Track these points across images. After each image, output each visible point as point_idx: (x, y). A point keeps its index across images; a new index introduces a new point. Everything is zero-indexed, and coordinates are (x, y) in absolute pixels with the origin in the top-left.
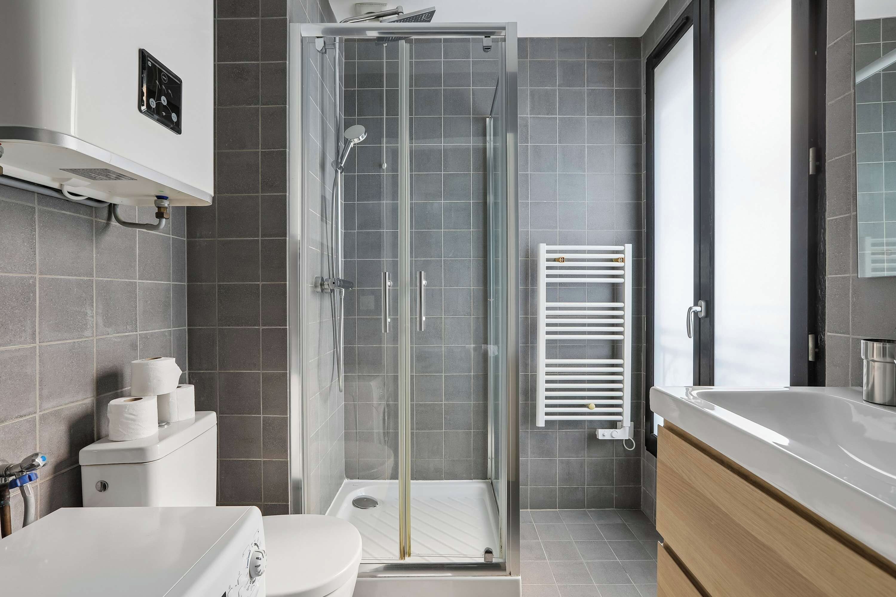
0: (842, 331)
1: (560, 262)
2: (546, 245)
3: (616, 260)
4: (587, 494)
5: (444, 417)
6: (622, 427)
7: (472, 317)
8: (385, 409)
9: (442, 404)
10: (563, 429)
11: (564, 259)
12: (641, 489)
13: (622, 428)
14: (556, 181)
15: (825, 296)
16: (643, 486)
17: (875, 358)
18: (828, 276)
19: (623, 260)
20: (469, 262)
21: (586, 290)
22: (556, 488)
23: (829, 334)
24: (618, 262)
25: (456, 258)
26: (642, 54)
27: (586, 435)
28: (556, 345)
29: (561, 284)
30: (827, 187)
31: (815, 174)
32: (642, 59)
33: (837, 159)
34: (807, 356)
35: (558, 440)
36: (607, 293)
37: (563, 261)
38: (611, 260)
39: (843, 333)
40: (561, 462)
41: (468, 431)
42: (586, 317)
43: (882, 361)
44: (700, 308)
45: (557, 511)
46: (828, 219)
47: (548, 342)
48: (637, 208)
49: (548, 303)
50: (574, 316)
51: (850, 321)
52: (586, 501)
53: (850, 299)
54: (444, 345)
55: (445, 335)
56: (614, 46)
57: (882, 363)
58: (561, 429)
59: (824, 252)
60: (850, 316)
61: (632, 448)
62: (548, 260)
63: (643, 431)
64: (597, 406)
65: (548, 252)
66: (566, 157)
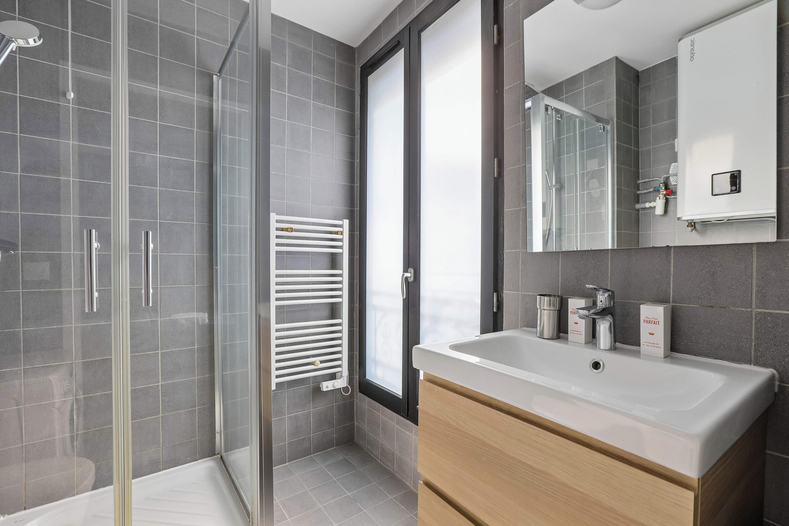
0: (514, 290)
1: (288, 231)
2: (276, 215)
3: (337, 233)
4: (313, 442)
5: (162, 400)
6: (341, 376)
7: (195, 285)
8: (72, 406)
9: (158, 385)
10: (291, 388)
11: (292, 229)
12: (354, 425)
13: (341, 378)
14: (284, 155)
15: (504, 265)
16: (356, 422)
17: (545, 308)
18: (506, 251)
19: (342, 233)
20: (191, 226)
21: (310, 259)
22: (285, 444)
23: (506, 292)
24: (338, 234)
25: (175, 221)
26: (356, 62)
27: (311, 389)
28: (283, 310)
29: (288, 253)
30: (505, 187)
31: (498, 177)
32: (356, 66)
33: (512, 169)
34: (492, 308)
35: (286, 399)
36: (327, 261)
37: (292, 231)
38: (331, 233)
39: (516, 291)
40: (290, 418)
41: (192, 410)
42: (310, 283)
43: (549, 309)
44: (410, 274)
45: (287, 465)
46: (505, 210)
47: (278, 307)
48: (351, 190)
49: (277, 270)
50: (299, 283)
51: (520, 282)
52: (312, 448)
53: (520, 267)
54: (160, 318)
55: (162, 308)
56: (336, 46)
57: (548, 311)
58: (289, 388)
59: (503, 233)
60: (520, 279)
61: (348, 393)
62: (277, 229)
63: (357, 377)
64: (322, 362)
65: (278, 221)
66: (294, 134)
